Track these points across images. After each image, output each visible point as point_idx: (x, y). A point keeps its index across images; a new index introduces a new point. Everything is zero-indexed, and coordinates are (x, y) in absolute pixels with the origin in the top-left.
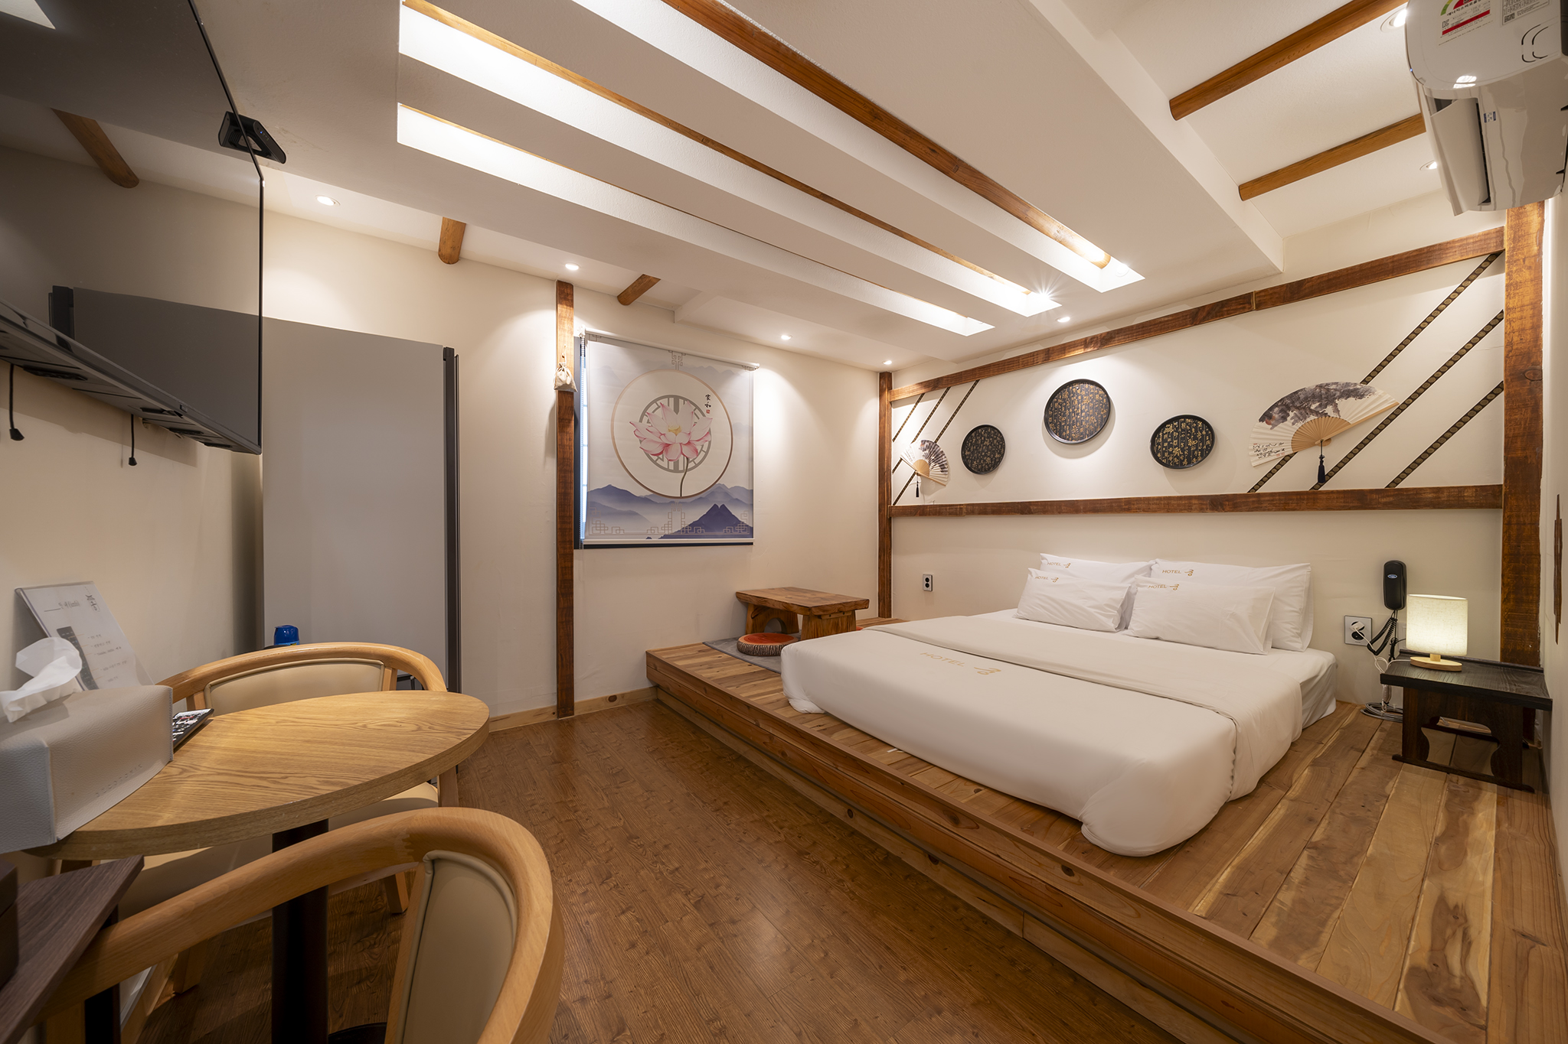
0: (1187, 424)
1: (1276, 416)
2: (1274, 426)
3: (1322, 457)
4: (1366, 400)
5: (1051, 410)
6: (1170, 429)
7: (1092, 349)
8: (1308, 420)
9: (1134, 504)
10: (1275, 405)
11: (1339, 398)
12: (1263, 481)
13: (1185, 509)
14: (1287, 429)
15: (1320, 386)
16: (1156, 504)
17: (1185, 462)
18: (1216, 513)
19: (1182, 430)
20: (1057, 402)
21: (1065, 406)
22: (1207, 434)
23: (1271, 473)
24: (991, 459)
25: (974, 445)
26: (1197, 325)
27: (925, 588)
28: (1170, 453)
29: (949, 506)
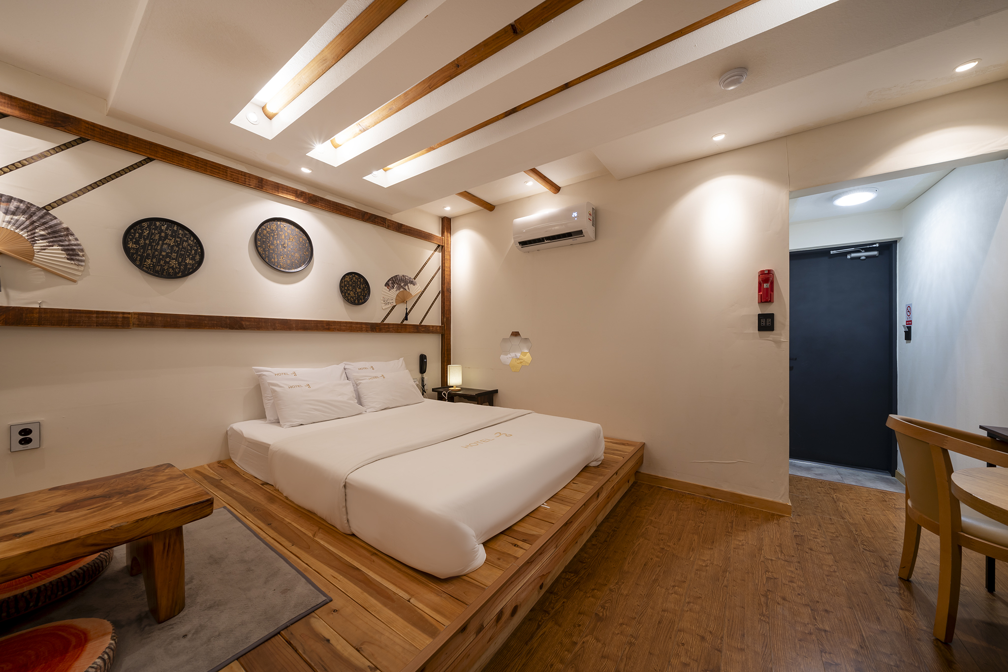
0: (356, 278)
1: (390, 285)
2: (390, 290)
3: (407, 309)
4: (416, 286)
5: (260, 235)
6: (347, 279)
7: (301, 201)
8: (401, 290)
9: (332, 326)
10: (390, 280)
11: (409, 283)
12: (386, 317)
13: (359, 330)
14: (394, 293)
15: (403, 276)
16: (345, 326)
17: (356, 302)
18: (373, 333)
19: (354, 281)
22: (365, 287)
23: (389, 314)
24: (178, 263)
25: (147, 238)
26: (364, 221)
27: (18, 447)
28: (349, 294)
29: (97, 312)
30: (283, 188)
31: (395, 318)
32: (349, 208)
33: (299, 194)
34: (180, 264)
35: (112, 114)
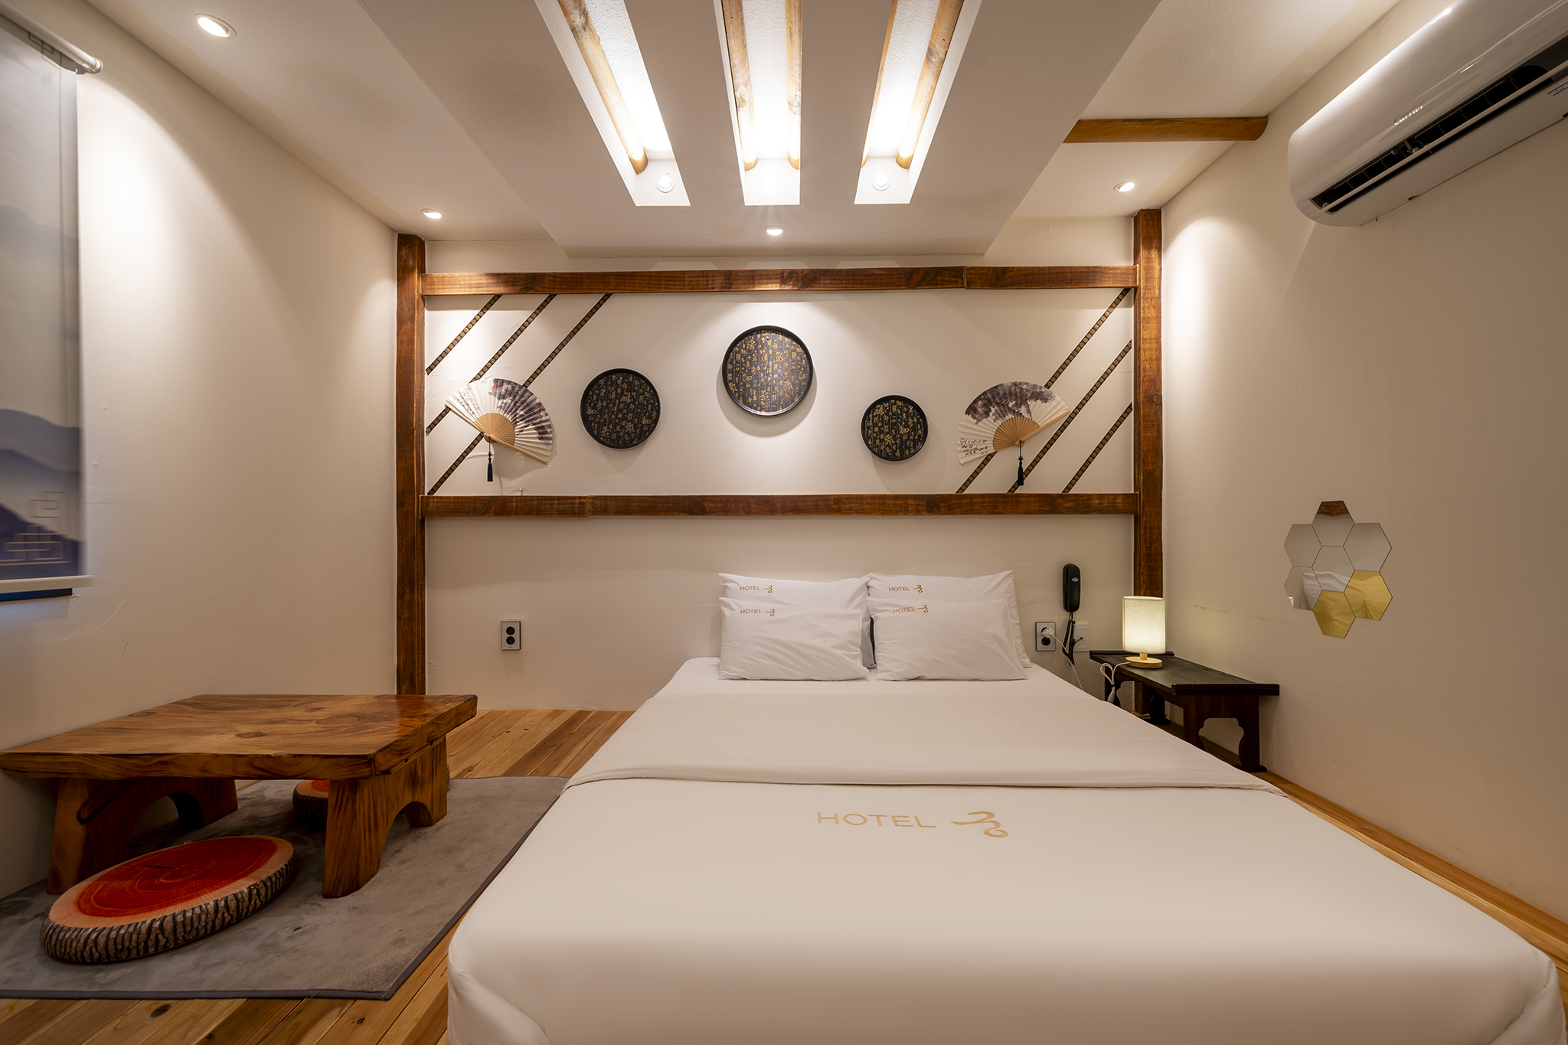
0: (898, 407)
1: (980, 410)
2: (979, 421)
3: (1021, 459)
4: (1051, 404)
5: (731, 363)
6: (880, 411)
7: (790, 288)
8: (1007, 418)
9: (844, 504)
10: (979, 398)
11: (1031, 398)
12: (969, 481)
13: (901, 511)
14: (989, 426)
15: (1015, 384)
16: (870, 504)
17: (898, 454)
18: (933, 516)
19: (893, 414)
20: (739, 352)
21: (751, 361)
22: (919, 422)
23: (976, 473)
24: (634, 425)
25: (604, 400)
26: (910, 288)
27: (507, 646)
28: (882, 441)
29: (559, 498)
30: (760, 275)
31: (995, 480)
32: (880, 272)
33: (785, 277)
34: (636, 427)
35: (574, 254)
